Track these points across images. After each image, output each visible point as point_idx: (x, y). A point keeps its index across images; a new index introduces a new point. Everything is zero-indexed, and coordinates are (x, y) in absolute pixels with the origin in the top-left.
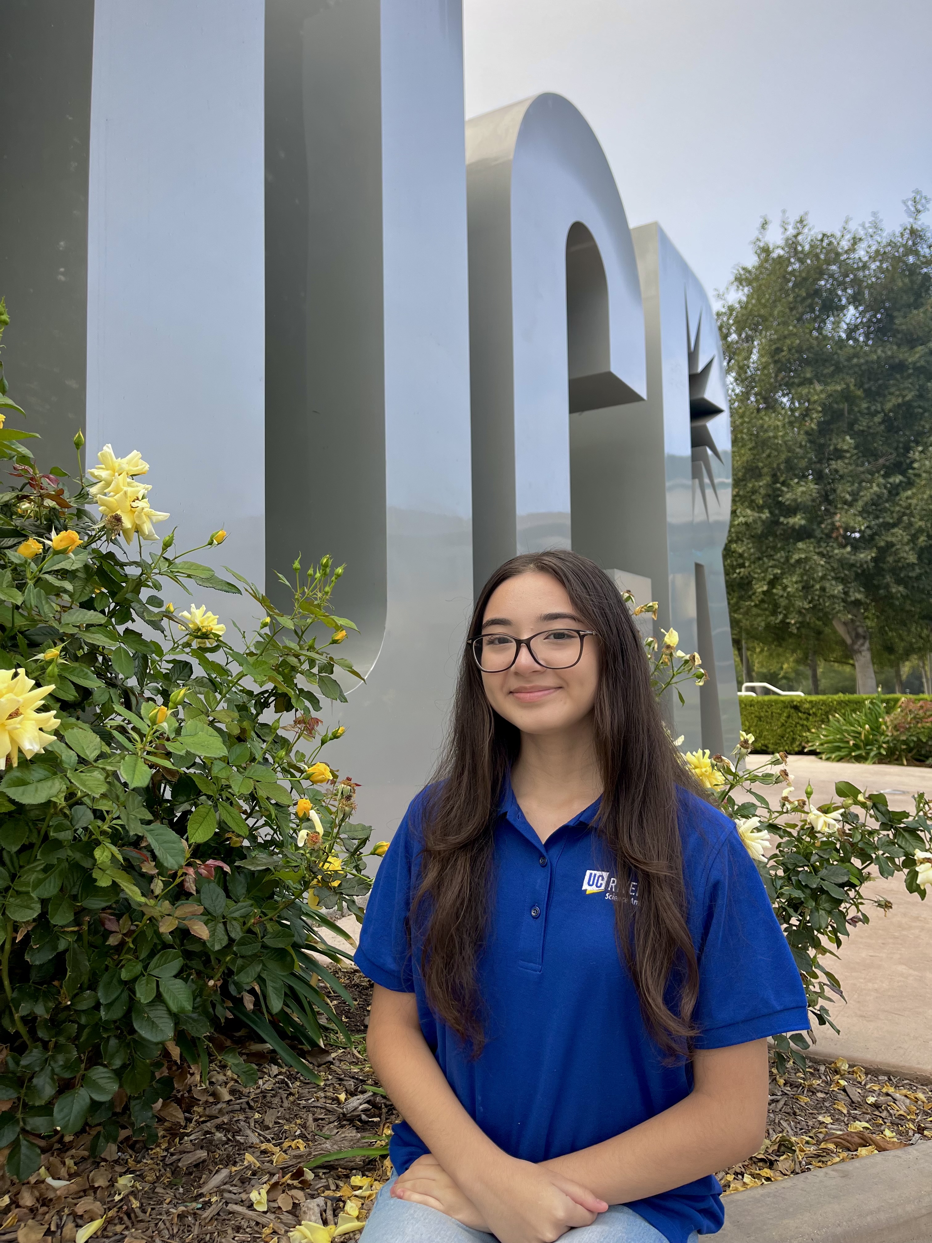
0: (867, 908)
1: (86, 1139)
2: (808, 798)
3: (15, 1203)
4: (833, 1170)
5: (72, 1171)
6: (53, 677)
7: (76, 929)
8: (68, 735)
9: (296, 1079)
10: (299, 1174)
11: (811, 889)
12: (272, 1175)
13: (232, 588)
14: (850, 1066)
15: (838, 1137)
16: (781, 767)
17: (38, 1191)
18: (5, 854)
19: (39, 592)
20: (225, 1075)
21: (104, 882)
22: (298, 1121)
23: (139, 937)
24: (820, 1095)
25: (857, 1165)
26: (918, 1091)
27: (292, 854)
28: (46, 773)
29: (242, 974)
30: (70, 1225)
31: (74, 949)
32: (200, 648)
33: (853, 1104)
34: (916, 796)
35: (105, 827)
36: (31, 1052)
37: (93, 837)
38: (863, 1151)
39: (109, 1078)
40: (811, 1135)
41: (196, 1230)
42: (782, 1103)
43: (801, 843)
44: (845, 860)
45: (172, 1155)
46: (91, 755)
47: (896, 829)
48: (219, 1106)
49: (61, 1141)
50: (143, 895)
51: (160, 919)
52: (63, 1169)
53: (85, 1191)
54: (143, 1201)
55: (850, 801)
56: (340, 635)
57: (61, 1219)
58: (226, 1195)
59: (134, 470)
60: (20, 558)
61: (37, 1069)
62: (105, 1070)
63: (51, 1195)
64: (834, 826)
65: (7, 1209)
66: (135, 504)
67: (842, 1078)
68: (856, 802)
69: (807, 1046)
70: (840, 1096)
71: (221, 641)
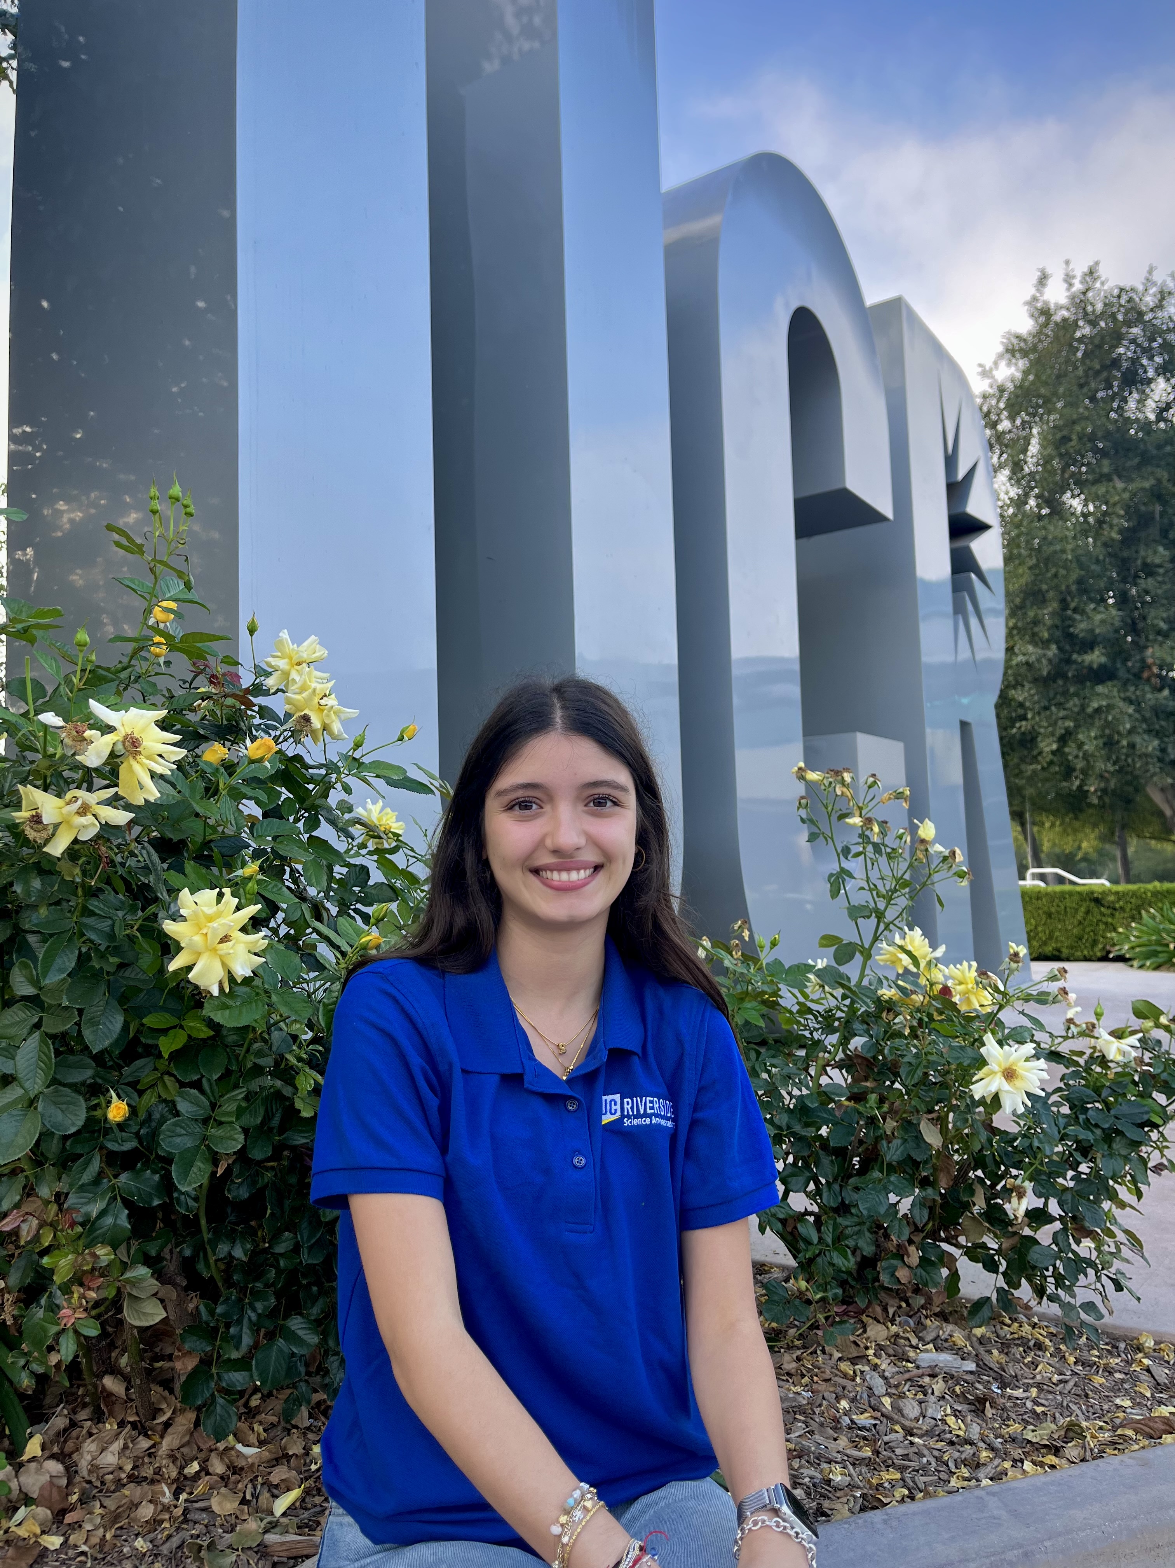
1: (277, 1404)
2: (1098, 1020)
3: (205, 1470)
4: (1130, 1458)
5: (262, 1438)
6: (254, 895)
7: (275, 1164)
11: (1103, 1129)
13: (425, 788)
14: (1156, 1343)
15: (1138, 1422)
16: (1060, 984)
17: (228, 1458)
18: (205, 1083)
21: (307, 1113)
24: (1118, 1375)
25: (1160, 1452)
30: (267, 1495)
31: (273, 1185)
32: (377, 849)
33: (1158, 1386)
35: (302, 1054)
36: (226, 1299)
38: (1168, 1439)
40: (1106, 1419)
42: (1071, 1383)
43: (1090, 1075)
44: (1145, 1095)
49: (246, 1405)
52: (252, 1436)
53: (277, 1459)
55: (1151, 1024)
57: (255, 1488)
59: (312, 657)
61: (234, 1318)
62: (304, 1320)
63: (242, 1463)
64: (1129, 1053)
65: (197, 1476)
66: (323, 702)
67: (1147, 1356)
68: (1158, 1025)
69: (1102, 1317)
70: (1143, 1377)
71: (400, 841)
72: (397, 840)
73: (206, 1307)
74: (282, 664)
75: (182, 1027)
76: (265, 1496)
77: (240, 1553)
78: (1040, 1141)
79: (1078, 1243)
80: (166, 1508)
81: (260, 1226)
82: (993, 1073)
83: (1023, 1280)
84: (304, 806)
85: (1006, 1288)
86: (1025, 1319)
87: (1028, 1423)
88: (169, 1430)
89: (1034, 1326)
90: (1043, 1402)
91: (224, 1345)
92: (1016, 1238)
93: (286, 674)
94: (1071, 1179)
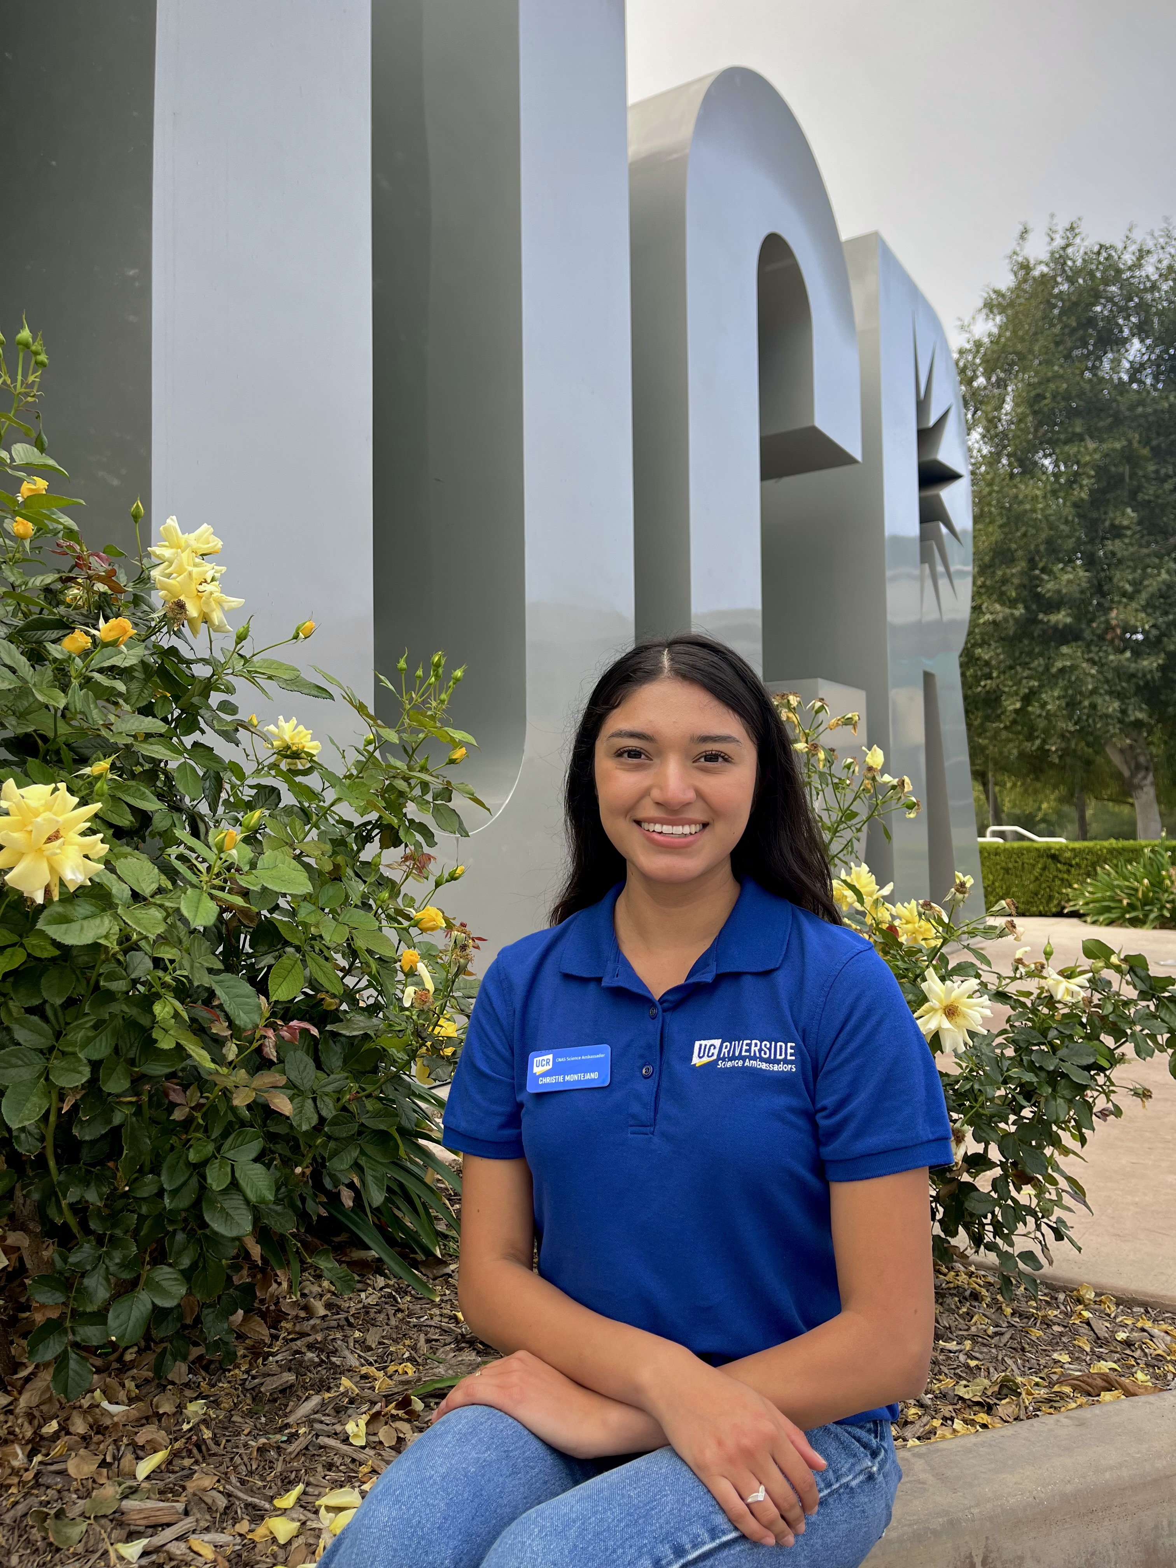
0: (1122, 1099)
1: (150, 1358)
2: (1047, 959)
3: (64, 1429)
4: (1066, 1417)
5: (133, 1395)
6: (102, 795)
7: (134, 1099)
8: (120, 865)
9: (406, 1293)
10: (405, 1404)
11: (1048, 1072)
12: (373, 1403)
13: (322, 692)
14: (1097, 1295)
15: (1076, 1378)
17: (92, 1417)
18: (48, 1007)
19: (86, 695)
21: (166, 1044)
22: (407, 1342)
23: (210, 1113)
24: (1056, 1328)
25: (1098, 1411)
27: (396, 1016)
28: (94, 909)
29: (335, 1159)
30: (131, 1457)
31: (132, 1123)
32: (289, 770)
33: (1098, 1341)
35: (168, 979)
36: (81, 1247)
37: (153, 990)
38: (1106, 1396)
39: (176, 1279)
40: (1042, 1375)
41: (279, 1467)
42: (1007, 1336)
43: (1036, 1015)
44: (1093, 1037)
45: (254, 1378)
46: (147, 888)
47: (1158, 999)
48: (312, 1322)
49: (120, 1359)
50: (213, 1061)
51: (233, 1089)
52: (122, 1393)
53: (147, 1418)
54: (216, 1431)
55: (1101, 964)
56: (459, 753)
57: (119, 1451)
58: (317, 1426)
59: (204, 548)
60: (62, 652)
61: (89, 1267)
62: (170, 1270)
63: (107, 1422)
64: (1078, 994)
65: (56, 1436)
66: (202, 588)
67: (1087, 1308)
68: (1109, 965)
69: (1041, 1267)
70: (1082, 1330)
71: (315, 762)
72: (311, 761)
73: (60, 1255)
74: (167, 552)
75: (22, 945)
76: (129, 1457)
77: (92, 1521)
78: (981, 1084)
79: (1019, 1190)
80: (15, 1472)
82: (933, 1010)
83: (960, 1228)
84: (180, 705)
85: (943, 1235)
86: (962, 1268)
87: (960, 1377)
88: (27, 1386)
89: (971, 1275)
90: (977, 1355)
92: (954, 1185)
94: (1013, 1124)
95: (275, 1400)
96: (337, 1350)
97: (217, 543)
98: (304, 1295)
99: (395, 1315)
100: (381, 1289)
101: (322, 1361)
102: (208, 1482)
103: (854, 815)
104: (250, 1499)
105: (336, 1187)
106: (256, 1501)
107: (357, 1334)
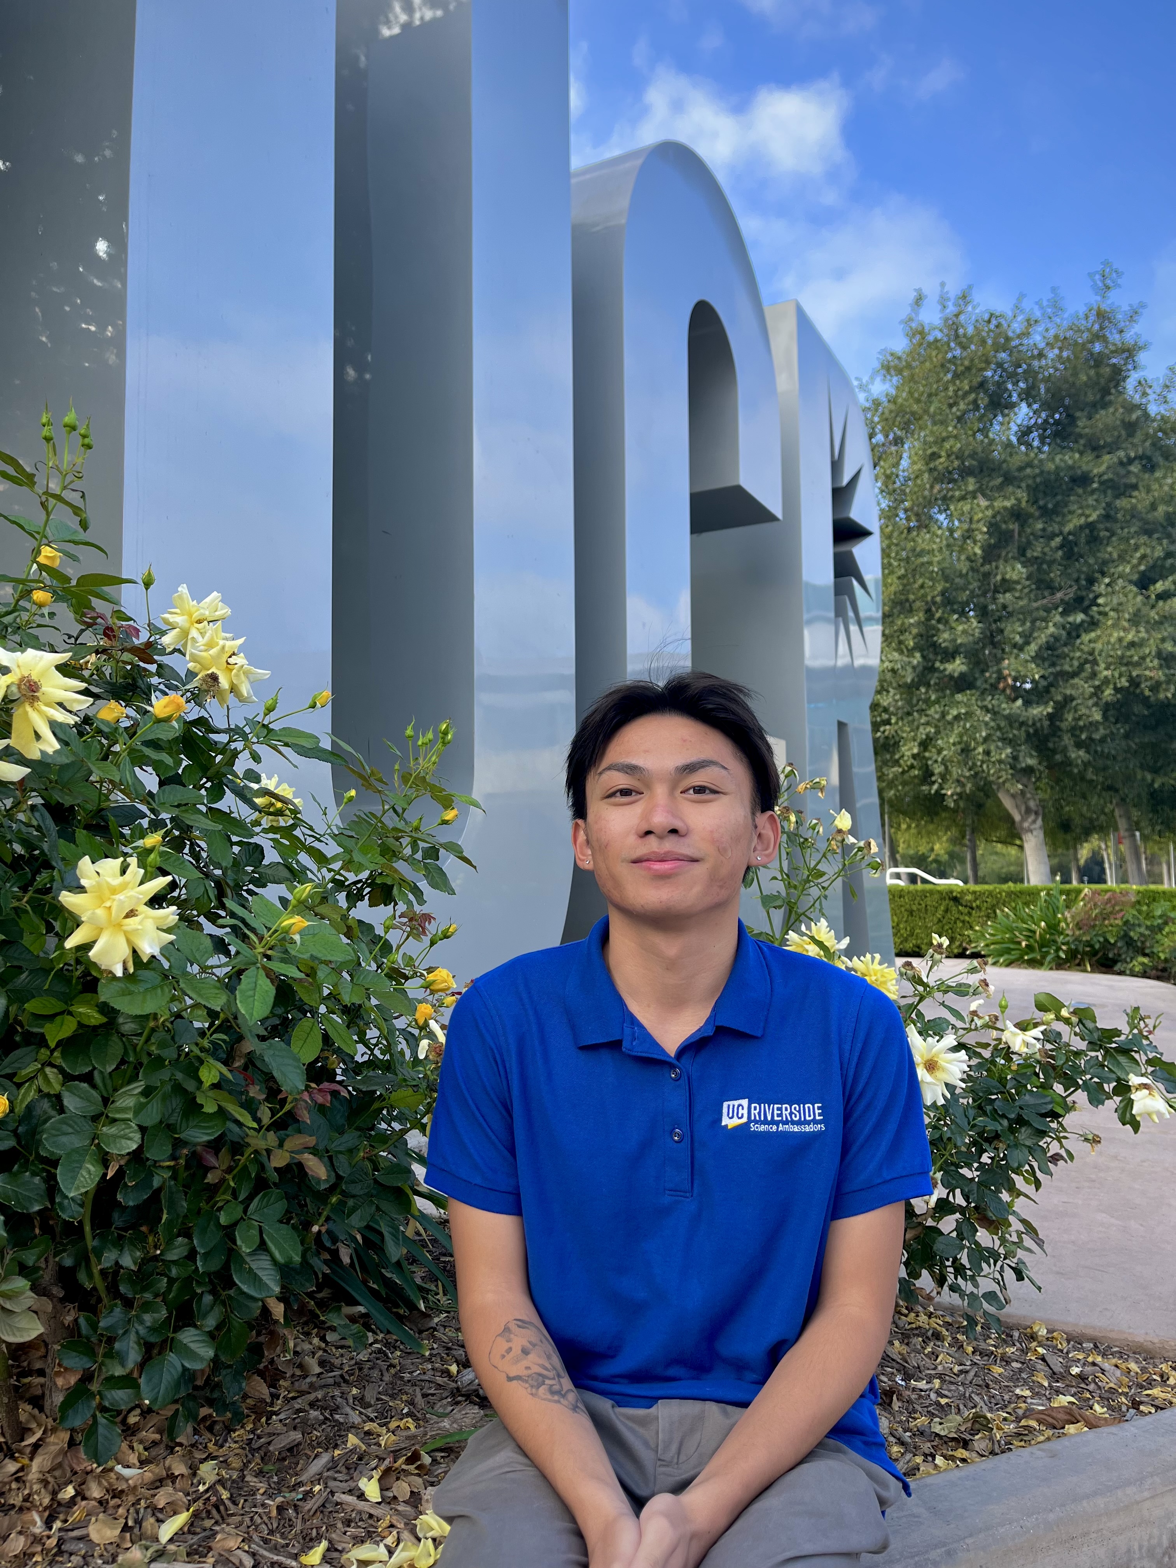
0: (1073, 1144)
1: (157, 1420)
2: (1003, 1012)
3: (81, 1495)
4: (1039, 1450)
5: (143, 1458)
7: (172, 1163)
9: (395, 1348)
10: (414, 1458)
11: (1009, 1119)
12: (382, 1459)
14: (1049, 1331)
15: (1041, 1412)
16: (980, 976)
17: (107, 1480)
18: (96, 1074)
20: (311, 1343)
21: (210, 1108)
22: (404, 1397)
23: (240, 1174)
24: (1015, 1365)
25: (1067, 1443)
26: (1130, 1360)
29: (353, 1217)
30: (152, 1520)
31: (170, 1187)
33: (1054, 1376)
34: (1129, 1011)
36: (110, 1312)
38: (1071, 1429)
39: (203, 1341)
40: (1009, 1410)
41: (299, 1525)
42: (972, 1373)
43: (994, 1066)
44: (1046, 1086)
45: (259, 1437)
47: (1107, 1051)
48: (308, 1380)
49: (124, 1422)
51: (266, 1152)
52: (132, 1456)
53: (162, 1480)
54: (232, 1491)
55: (1052, 1016)
56: (451, 815)
57: (137, 1512)
58: (332, 1484)
61: (120, 1331)
62: (197, 1332)
63: (123, 1486)
64: (1034, 1045)
65: (72, 1501)
66: (231, 660)
67: (1040, 1345)
68: (1059, 1018)
69: (1001, 1306)
70: (1038, 1366)
71: (299, 819)
72: (295, 818)
73: (87, 1319)
74: (178, 619)
75: (70, 1013)
76: (148, 1521)
78: (952, 1133)
80: (37, 1540)
81: (153, 1230)
83: (925, 1273)
84: (209, 774)
85: (907, 1278)
86: (920, 1309)
88: (40, 1450)
89: (930, 1315)
90: (946, 1393)
91: (107, 1361)
92: (920, 1229)
93: (185, 633)
94: (976, 1170)
95: (284, 1459)
96: (338, 1407)
97: (224, 611)
98: (296, 1353)
99: (387, 1370)
100: (371, 1345)
101: (326, 1418)
102: (233, 1543)
103: (822, 874)
104: (276, 1558)
105: (334, 1243)
106: (281, 1559)
107: (355, 1391)
